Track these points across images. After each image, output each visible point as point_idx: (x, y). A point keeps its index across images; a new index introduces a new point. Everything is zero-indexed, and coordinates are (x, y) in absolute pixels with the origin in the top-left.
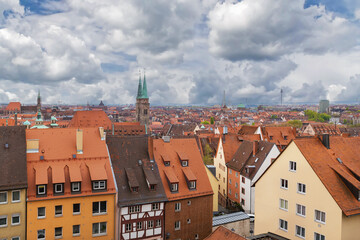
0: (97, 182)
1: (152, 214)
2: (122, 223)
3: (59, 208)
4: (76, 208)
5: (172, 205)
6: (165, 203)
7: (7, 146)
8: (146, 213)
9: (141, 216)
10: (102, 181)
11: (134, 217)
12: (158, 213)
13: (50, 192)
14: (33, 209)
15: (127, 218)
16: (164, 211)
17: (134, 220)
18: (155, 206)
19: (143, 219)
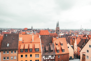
0: (36, 49)
1: (51, 58)
2: (43, 60)
3: (26, 55)
4: (31, 55)
5: (57, 56)
6: (55, 55)
7: (14, 39)
8: (50, 58)
9: (48, 59)
10: (38, 49)
11: (47, 59)
12: (53, 58)
13: (24, 51)
14: (20, 55)
15: (45, 59)
16: (55, 57)
17: (47, 60)
18: (52, 56)
19: (49, 60)
